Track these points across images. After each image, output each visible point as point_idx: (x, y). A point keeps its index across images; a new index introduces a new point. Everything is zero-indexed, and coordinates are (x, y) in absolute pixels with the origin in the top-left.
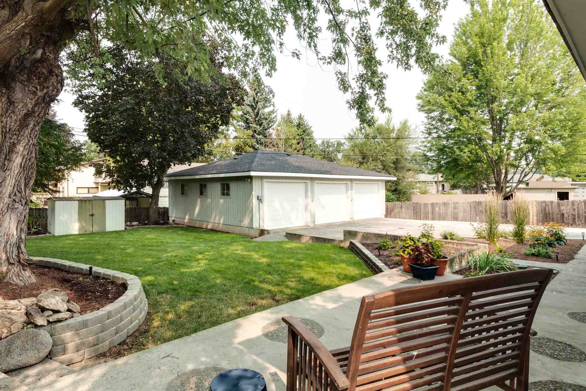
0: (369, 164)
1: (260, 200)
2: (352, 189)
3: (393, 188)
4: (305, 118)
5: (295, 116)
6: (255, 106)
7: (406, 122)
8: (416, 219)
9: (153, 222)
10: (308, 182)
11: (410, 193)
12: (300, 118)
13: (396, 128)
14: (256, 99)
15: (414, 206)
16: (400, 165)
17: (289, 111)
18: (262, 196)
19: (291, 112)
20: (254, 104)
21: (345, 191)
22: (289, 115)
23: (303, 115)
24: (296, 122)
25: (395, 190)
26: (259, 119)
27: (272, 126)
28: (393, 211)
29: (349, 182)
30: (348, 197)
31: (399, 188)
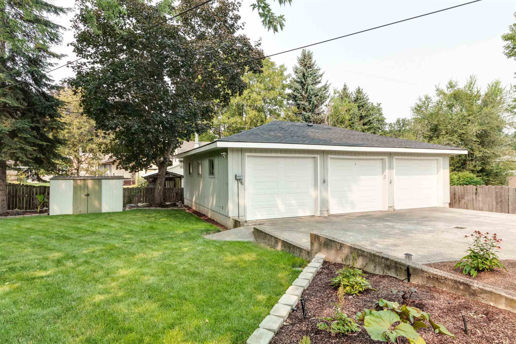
0: (441, 138)
1: (239, 180)
2: (391, 168)
3: (479, 168)
4: (364, 92)
5: (352, 90)
6: (304, 83)
7: (497, 83)
8: (501, 212)
9: (157, 204)
10: (318, 156)
11: (506, 174)
12: (359, 91)
13: (483, 93)
14: (306, 74)
15: (496, 192)
16: (486, 140)
17: (345, 86)
18: (243, 175)
19: (348, 87)
20: (303, 80)
21: (380, 170)
22: (345, 89)
23: (361, 88)
24: (353, 97)
25: (482, 171)
26: (309, 96)
27: (324, 102)
28: (463, 198)
29: (386, 158)
30: (385, 178)
31: (488, 168)
